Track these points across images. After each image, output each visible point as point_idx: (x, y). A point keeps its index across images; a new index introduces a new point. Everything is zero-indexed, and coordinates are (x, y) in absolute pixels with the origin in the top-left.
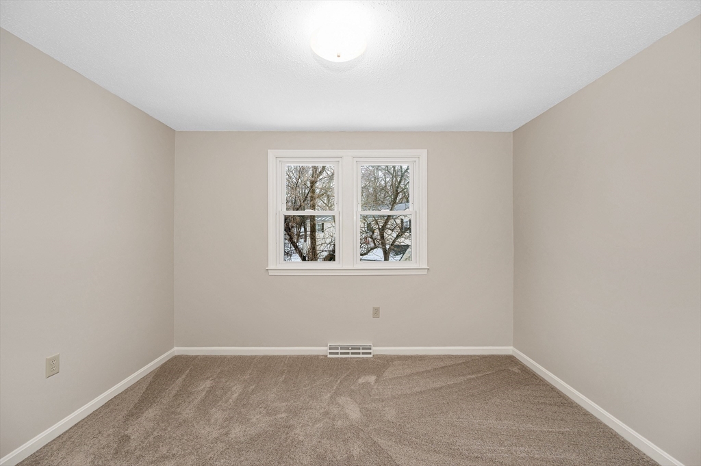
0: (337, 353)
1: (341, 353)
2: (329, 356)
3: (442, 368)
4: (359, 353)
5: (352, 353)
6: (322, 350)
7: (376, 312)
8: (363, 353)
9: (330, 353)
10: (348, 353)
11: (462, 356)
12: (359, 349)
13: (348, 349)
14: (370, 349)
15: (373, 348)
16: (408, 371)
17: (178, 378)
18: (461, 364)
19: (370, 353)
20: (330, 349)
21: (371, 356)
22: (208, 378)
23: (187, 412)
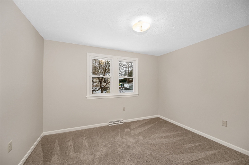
0: (112, 124)
1: (113, 124)
2: (109, 125)
3: (145, 123)
4: (119, 123)
5: (117, 123)
6: (107, 124)
7: (124, 109)
8: (120, 123)
9: (110, 124)
10: (116, 123)
11: (147, 119)
12: (119, 121)
13: (116, 122)
14: (122, 121)
15: (123, 121)
16: (137, 126)
17: (55, 144)
18: (148, 121)
19: (122, 122)
20: (110, 123)
21: (123, 123)
22: (69, 141)
23: (72, 154)
